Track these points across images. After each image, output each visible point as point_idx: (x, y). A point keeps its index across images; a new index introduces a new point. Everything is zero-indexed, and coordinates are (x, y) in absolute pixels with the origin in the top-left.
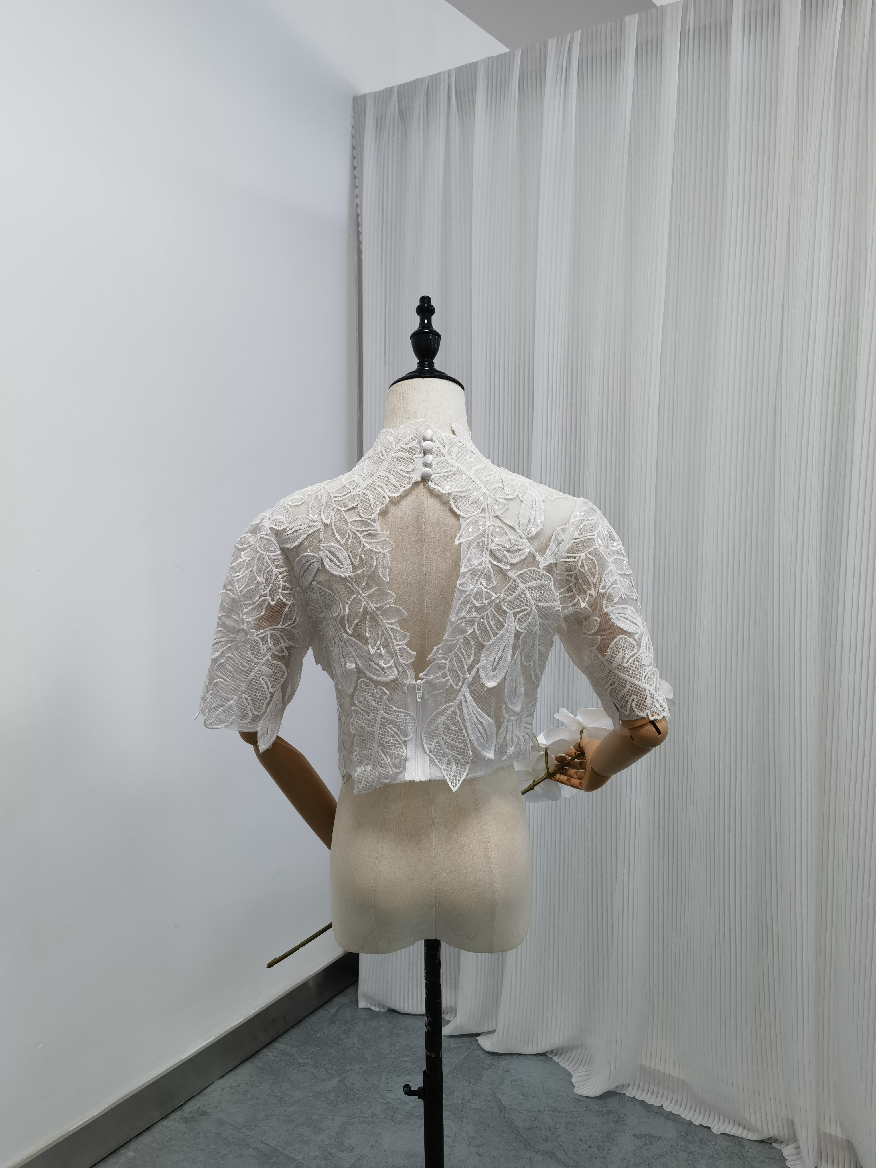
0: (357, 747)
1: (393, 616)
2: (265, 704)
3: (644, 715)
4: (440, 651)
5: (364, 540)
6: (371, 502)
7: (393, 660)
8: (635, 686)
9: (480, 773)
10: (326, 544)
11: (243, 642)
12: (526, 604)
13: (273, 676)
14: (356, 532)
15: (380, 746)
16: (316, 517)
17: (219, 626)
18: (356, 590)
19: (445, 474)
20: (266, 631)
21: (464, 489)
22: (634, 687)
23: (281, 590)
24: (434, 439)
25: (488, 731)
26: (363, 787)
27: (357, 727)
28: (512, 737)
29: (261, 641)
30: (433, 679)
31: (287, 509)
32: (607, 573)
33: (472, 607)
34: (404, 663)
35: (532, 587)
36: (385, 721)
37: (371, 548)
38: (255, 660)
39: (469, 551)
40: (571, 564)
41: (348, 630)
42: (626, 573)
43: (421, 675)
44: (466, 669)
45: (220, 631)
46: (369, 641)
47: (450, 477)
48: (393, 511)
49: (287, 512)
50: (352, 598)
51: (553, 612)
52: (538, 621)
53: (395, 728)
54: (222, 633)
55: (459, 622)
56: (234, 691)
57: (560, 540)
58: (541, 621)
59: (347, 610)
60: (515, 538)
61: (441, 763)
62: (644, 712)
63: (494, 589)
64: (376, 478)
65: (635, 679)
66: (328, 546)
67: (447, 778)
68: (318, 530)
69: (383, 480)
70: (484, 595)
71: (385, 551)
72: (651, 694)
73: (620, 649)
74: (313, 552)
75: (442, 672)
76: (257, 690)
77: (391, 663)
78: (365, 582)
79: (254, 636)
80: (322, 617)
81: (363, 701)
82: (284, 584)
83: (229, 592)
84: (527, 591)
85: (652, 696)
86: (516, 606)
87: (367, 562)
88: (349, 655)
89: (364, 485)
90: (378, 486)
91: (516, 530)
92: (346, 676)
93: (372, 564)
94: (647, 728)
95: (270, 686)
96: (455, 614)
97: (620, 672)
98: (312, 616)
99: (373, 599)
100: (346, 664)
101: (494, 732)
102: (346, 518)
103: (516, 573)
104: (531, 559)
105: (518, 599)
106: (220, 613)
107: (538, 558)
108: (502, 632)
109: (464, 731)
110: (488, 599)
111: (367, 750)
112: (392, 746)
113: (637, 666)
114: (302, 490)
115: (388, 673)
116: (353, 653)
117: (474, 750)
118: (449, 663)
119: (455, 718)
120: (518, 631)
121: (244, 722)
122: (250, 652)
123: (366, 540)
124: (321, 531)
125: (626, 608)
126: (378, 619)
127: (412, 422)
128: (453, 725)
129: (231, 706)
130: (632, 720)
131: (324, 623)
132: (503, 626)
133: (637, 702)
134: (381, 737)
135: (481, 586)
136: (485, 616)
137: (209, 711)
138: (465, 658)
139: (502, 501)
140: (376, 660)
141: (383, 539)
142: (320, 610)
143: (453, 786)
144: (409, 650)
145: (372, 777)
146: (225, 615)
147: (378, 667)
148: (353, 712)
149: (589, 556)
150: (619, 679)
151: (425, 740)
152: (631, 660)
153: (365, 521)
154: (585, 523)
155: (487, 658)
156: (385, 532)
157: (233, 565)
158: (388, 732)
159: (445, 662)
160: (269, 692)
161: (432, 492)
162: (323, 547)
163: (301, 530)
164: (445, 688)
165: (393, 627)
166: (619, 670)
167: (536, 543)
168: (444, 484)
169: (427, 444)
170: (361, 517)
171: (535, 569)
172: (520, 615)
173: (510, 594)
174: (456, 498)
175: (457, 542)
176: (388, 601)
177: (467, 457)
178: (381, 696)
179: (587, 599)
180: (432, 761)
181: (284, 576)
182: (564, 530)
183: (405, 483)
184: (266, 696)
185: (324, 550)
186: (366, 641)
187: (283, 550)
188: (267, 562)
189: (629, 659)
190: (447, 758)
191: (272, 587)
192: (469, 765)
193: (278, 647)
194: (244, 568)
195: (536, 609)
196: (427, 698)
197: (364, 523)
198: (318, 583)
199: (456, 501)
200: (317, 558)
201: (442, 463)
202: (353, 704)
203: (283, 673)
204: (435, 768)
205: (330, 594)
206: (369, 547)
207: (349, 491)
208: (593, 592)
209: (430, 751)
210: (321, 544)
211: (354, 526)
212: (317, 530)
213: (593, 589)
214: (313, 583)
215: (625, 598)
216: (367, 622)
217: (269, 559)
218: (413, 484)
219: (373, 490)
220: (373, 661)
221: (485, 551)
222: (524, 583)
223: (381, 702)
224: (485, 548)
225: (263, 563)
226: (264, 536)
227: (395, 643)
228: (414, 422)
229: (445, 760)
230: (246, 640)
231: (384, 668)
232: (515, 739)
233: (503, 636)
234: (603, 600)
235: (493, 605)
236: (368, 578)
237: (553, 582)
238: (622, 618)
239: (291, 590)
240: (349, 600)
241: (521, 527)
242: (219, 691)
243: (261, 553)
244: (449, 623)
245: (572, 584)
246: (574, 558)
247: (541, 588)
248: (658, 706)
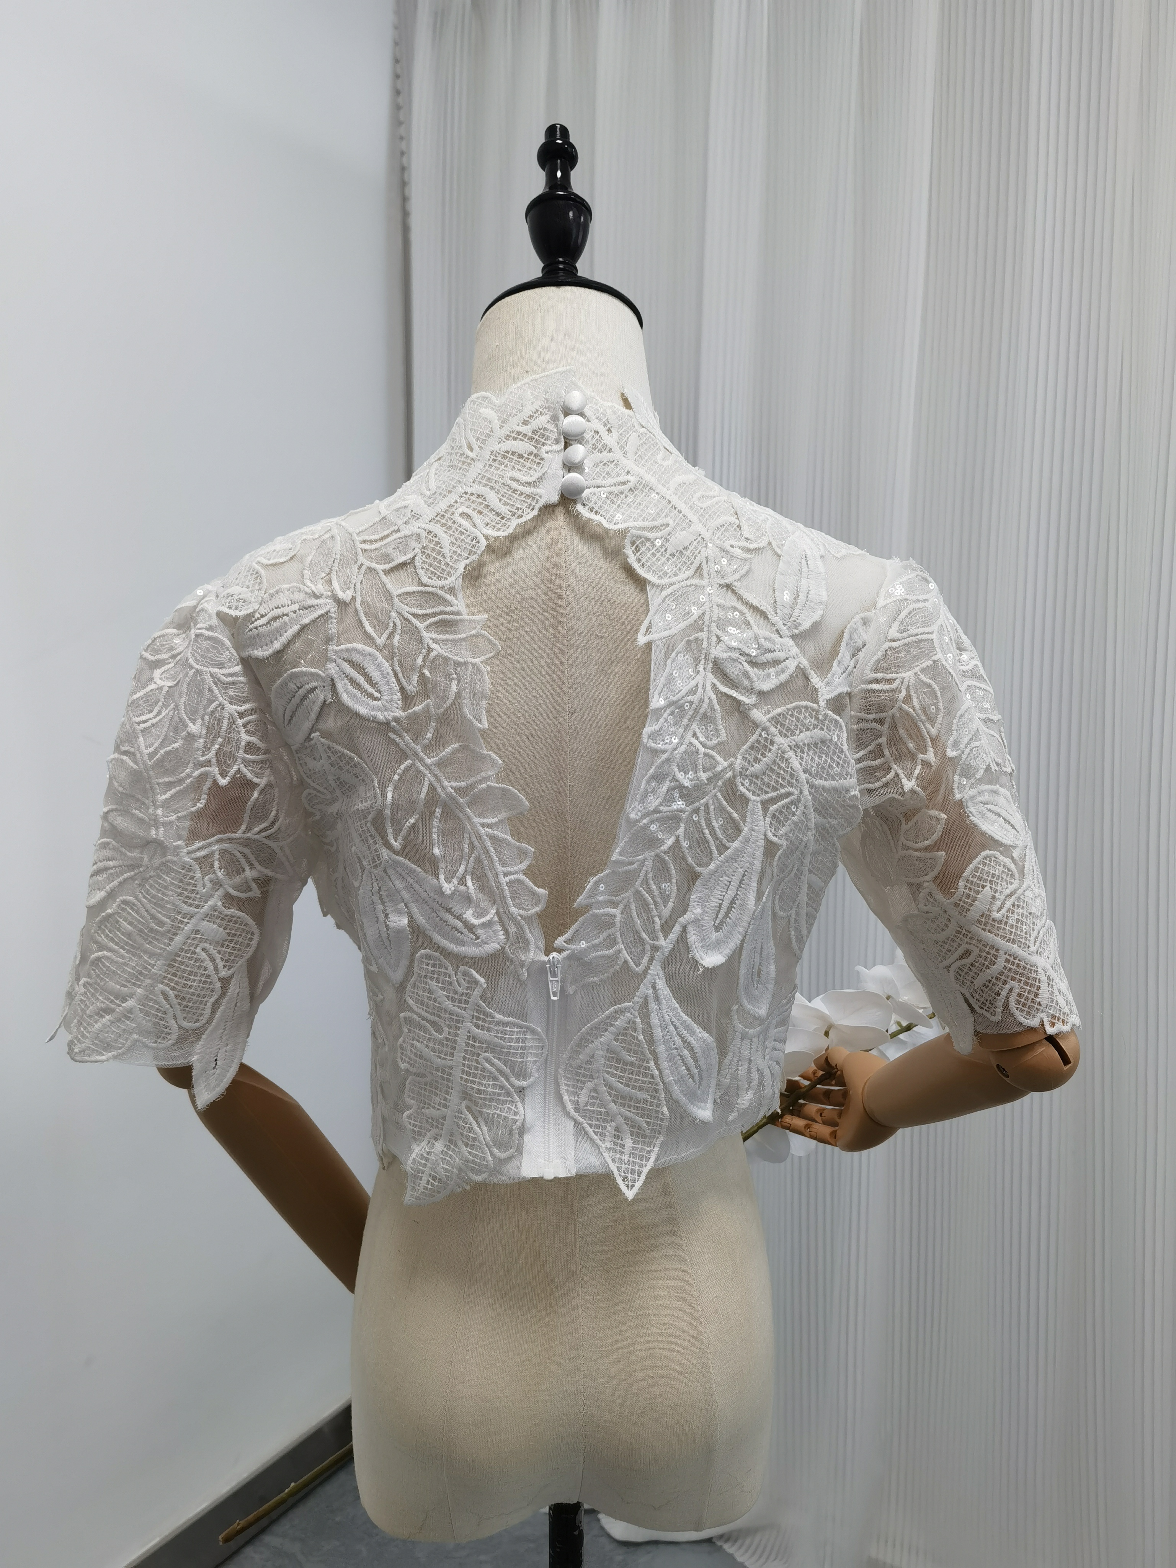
0: (413, 1098)
1: (495, 810)
2: (209, 1005)
3: (1034, 1022)
4: (602, 887)
5: (429, 635)
6: (446, 551)
7: (495, 907)
8: (1017, 961)
9: (687, 1152)
10: (343, 647)
11: (158, 868)
12: (789, 782)
13: (227, 943)
14: (411, 617)
15: (465, 1099)
16: (320, 586)
17: (104, 833)
18: (411, 749)
19: (612, 489)
20: (210, 845)
21: (657, 523)
22: (1013, 964)
23: (241, 752)
24: (588, 412)
25: (702, 1062)
26: (425, 1188)
27: (412, 1057)
28: (749, 1071)
29: (197, 867)
30: (585, 950)
31: (257, 573)
32: (961, 716)
33: (674, 789)
34: (520, 916)
35: (801, 744)
36: (477, 1044)
37: (446, 654)
38: (186, 908)
39: (669, 661)
40: (883, 696)
41: (393, 841)
42: (992, 717)
43: (560, 941)
44: (658, 927)
45: (104, 846)
46: (441, 865)
47: (623, 496)
48: (495, 570)
49: (256, 579)
50: (402, 767)
51: (844, 801)
52: (813, 820)
53: (500, 1059)
54: (110, 849)
55: (645, 821)
56: (137, 977)
57: (860, 643)
58: (820, 820)
59: (390, 795)
60: (768, 634)
61: (601, 1134)
62: (1034, 1016)
63: (720, 747)
64: (456, 498)
65: (1015, 946)
66: (347, 650)
67: (613, 1167)
68: (326, 616)
69: (473, 502)
70: (700, 761)
71: (477, 660)
72: (1049, 978)
73: (986, 880)
74: (312, 664)
75: (605, 934)
76: (190, 973)
77: (491, 914)
78: (432, 730)
79: (181, 854)
80: (335, 814)
81: (426, 1000)
82: (249, 738)
83: (125, 758)
84: (791, 754)
85: (1051, 983)
86: (768, 785)
87: (436, 685)
88: (394, 896)
89: (429, 513)
90: (462, 514)
91: (770, 617)
92: (387, 943)
93: (447, 688)
94: (1040, 1050)
95: (220, 964)
96: (637, 803)
97: (984, 930)
98: (313, 811)
99: (449, 769)
100: (387, 916)
101: (714, 1063)
102: (389, 586)
103: (769, 712)
104: (800, 682)
105: (772, 770)
106: (105, 806)
107: (815, 680)
108: (736, 844)
109: (652, 1064)
110: (709, 770)
111: (434, 1108)
112: (491, 1100)
113: (1020, 917)
114: (291, 534)
115: (483, 937)
116: (404, 893)
117: (673, 1103)
118: (622, 913)
119: (632, 1036)
120: (771, 842)
121: (160, 1046)
122: (172, 891)
123: (434, 636)
124: (332, 618)
125: (996, 792)
126: (461, 815)
127: (537, 376)
128: (629, 1050)
129: (130, 1011)
130: (1006, 1034)
131: (339, 826)
132: (739, 830)
133: (1020, 995)
134: (467, 1081)
135: (694, 741)
136: (702, 808)
137: (80, 1023)
138: (656, 903)
139: (737, 552)
140: (457, 909)
141: (474, 632)
142: (329, 796)
143: (628, 1186)
144: (532, 885)
145: (445, 1166)
146: (116, 810)
147: (459, 924)
148: (403, 1023)
149: (922, 677)
150: (980, 946)
151: (566, 1085)
152: (1008, 904)
153: (432, 593)
154: (911, 607)
155: (703, 901)
156: (477, 617)
157: (135, 697)
158: (484, 1069)
159: (614, 910)
160: (219, 979)
161: (583, 529)
162: (336, 652)
163: (287, 615)
164: (612, 970)
165: (495, 832)
166: (982, 926)
167: (811, 647)
168: (612, 510)
169: (571, 422)
170: (422, 584)
171: (809, 704)
172: (775, 806)
173: (756, 760)
174: (638, 543)
175: (642, 639)
176: (483, 774)
177: (659, 457)
178: (467, 988)
179: (917, 772)
180: (580, 1131)
181: (249, 722)
182: (865, 622)
183: (524, 507)
184: (211, 986)
185: (339, 661)
186: (433, 866)
187: (247, 663)
188: (210, 690)
189: (1003, 904)
190: (614, 1124)
191: (222, 745)
192: (662, 1138)
193: (238, 880)
194: (160, 704)
195: (810, 793)
196: (571, 993)
197: (430, 597)
198: (325, 735)
199: (637, 549)
200: (322, 678)
201: (605, 464)
202: (403, 1005)
203: (249, 936)
204: (588, 1146)
205: (351, 759)
206: (440, 651)
207: (396, 528)
208: (931, 756)
209: (577, 1110)
210: (330, 648)
211: (407, 605)
212: (323, 615)
213: (931, 750)
214: (313, 735)
215: (995, 770)
216: (435, 823)
217: (215, 683)
218: (540, 510)
219: (450, 524)
220: (449, 910)
221: (703, 662)
222: (786, 736)
223: (466, 1002)
224: (703, 657)
225: (200, 693)
226: (203, 631)
227: (500, 869)
228: (541, 375)
229: (610, 1127)
230: (164, 864)
231: (474, 926)
232: (755, 1076)
233: (739, 852)
234: (954, 772)
235: (720, 783)
236: (438, 721)
237: (845, 735)
238: (989, 815)
239: (265, 753)
240: (395, 773)
241: (778, 611)
242: (102, 979)
243: (197, 670)
244: (623, 824)
245: (883, 740)
246: (890, 681)
247: (821, 745)
248: (1062, 1003)
